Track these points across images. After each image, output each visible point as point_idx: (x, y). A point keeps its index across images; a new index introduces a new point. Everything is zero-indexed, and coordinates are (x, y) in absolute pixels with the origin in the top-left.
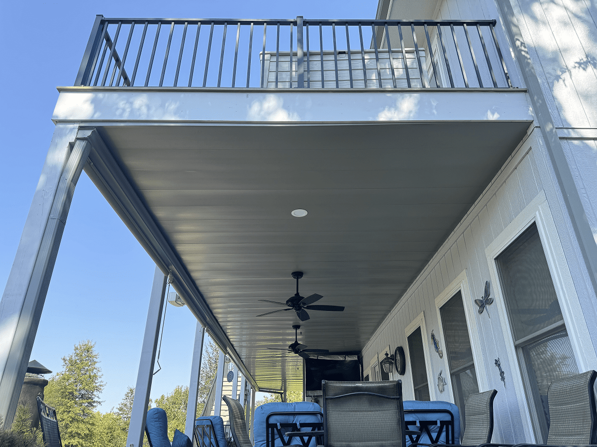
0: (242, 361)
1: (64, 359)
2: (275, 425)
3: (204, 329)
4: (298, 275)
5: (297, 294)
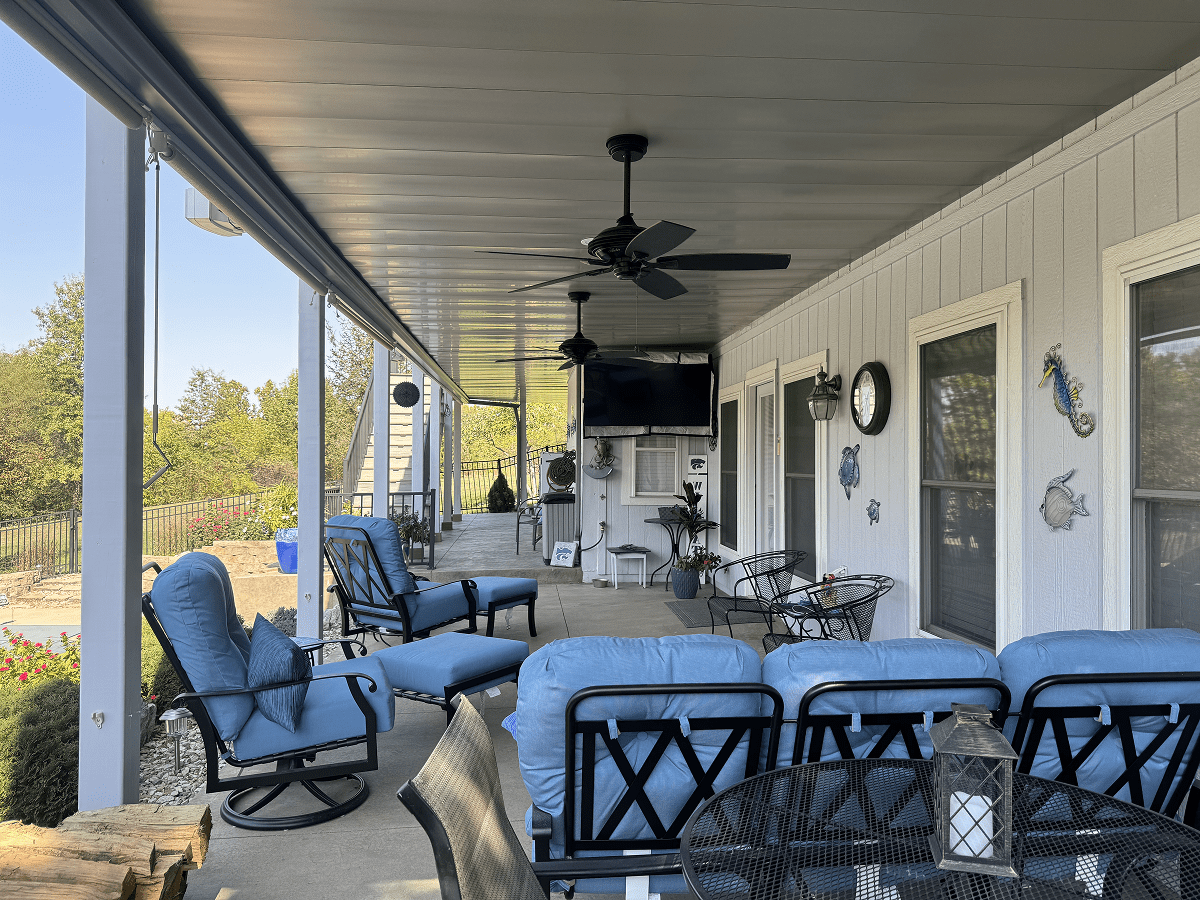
0: (431, 357)
1: (38, 313)
2: (602, 727)
3: (322, 299)
4: (629, 146)
5: (627, 219)
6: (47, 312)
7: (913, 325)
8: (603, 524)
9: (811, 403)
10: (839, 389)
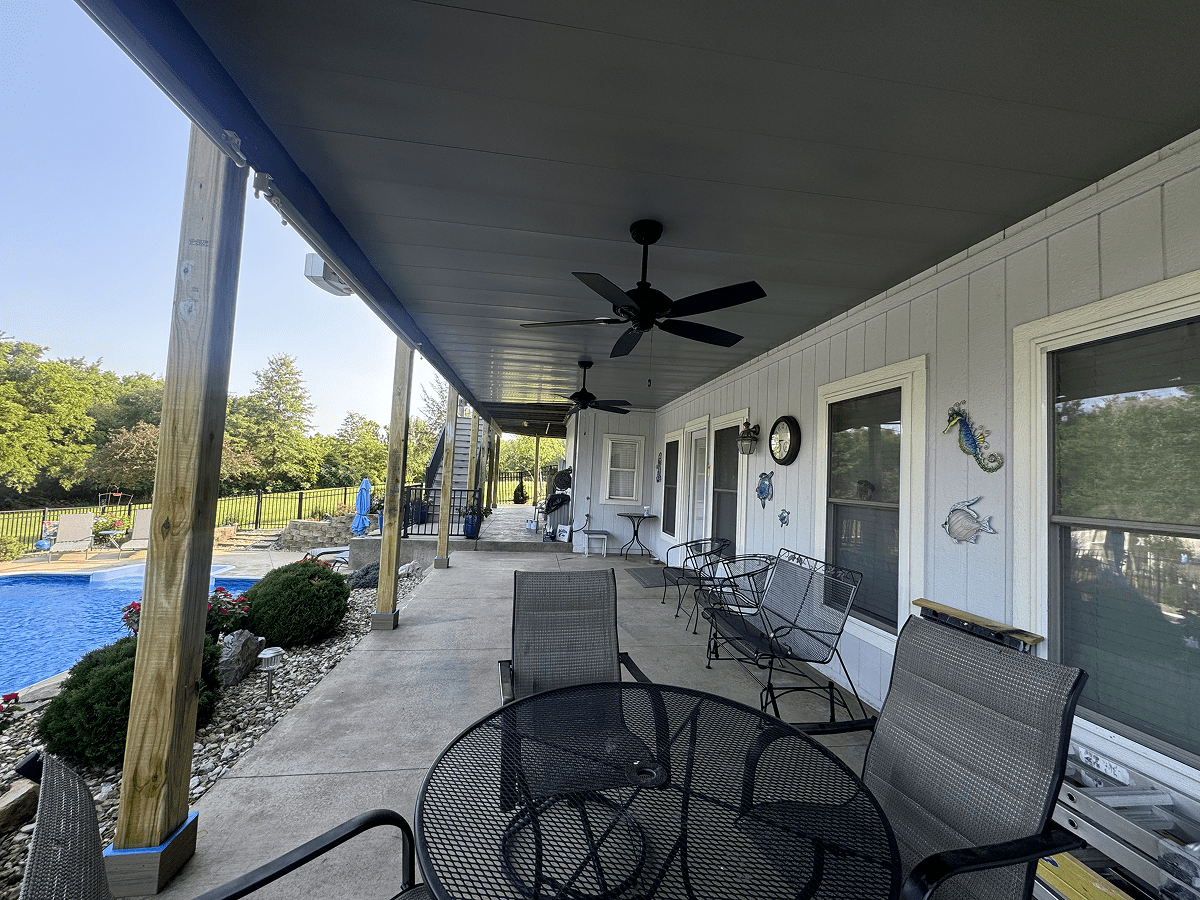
4: (647, 231)
5: (643, 282)
6: (262, 374)
7: (821, 390)
8: (587, 516)
9: (739, 443)
10: (757, 434)
